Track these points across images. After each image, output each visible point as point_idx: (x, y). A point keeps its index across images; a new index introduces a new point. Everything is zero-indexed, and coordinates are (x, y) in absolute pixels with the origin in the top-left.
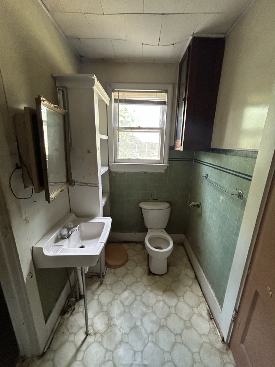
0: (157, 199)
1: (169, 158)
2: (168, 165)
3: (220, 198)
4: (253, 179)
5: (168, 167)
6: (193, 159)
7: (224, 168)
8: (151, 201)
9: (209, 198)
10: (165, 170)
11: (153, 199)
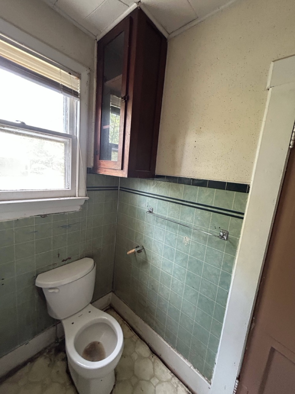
0: (69, 258)
1: (87, 187)
2: (87, 198)
3: (184, 239)
4: (245, 217)
5: (86, 201)
6: (118, 187)
7: (187, 202)
8: (58, 265)
9: (162, 240)
10: (81, 206)
11: (63, 261)
